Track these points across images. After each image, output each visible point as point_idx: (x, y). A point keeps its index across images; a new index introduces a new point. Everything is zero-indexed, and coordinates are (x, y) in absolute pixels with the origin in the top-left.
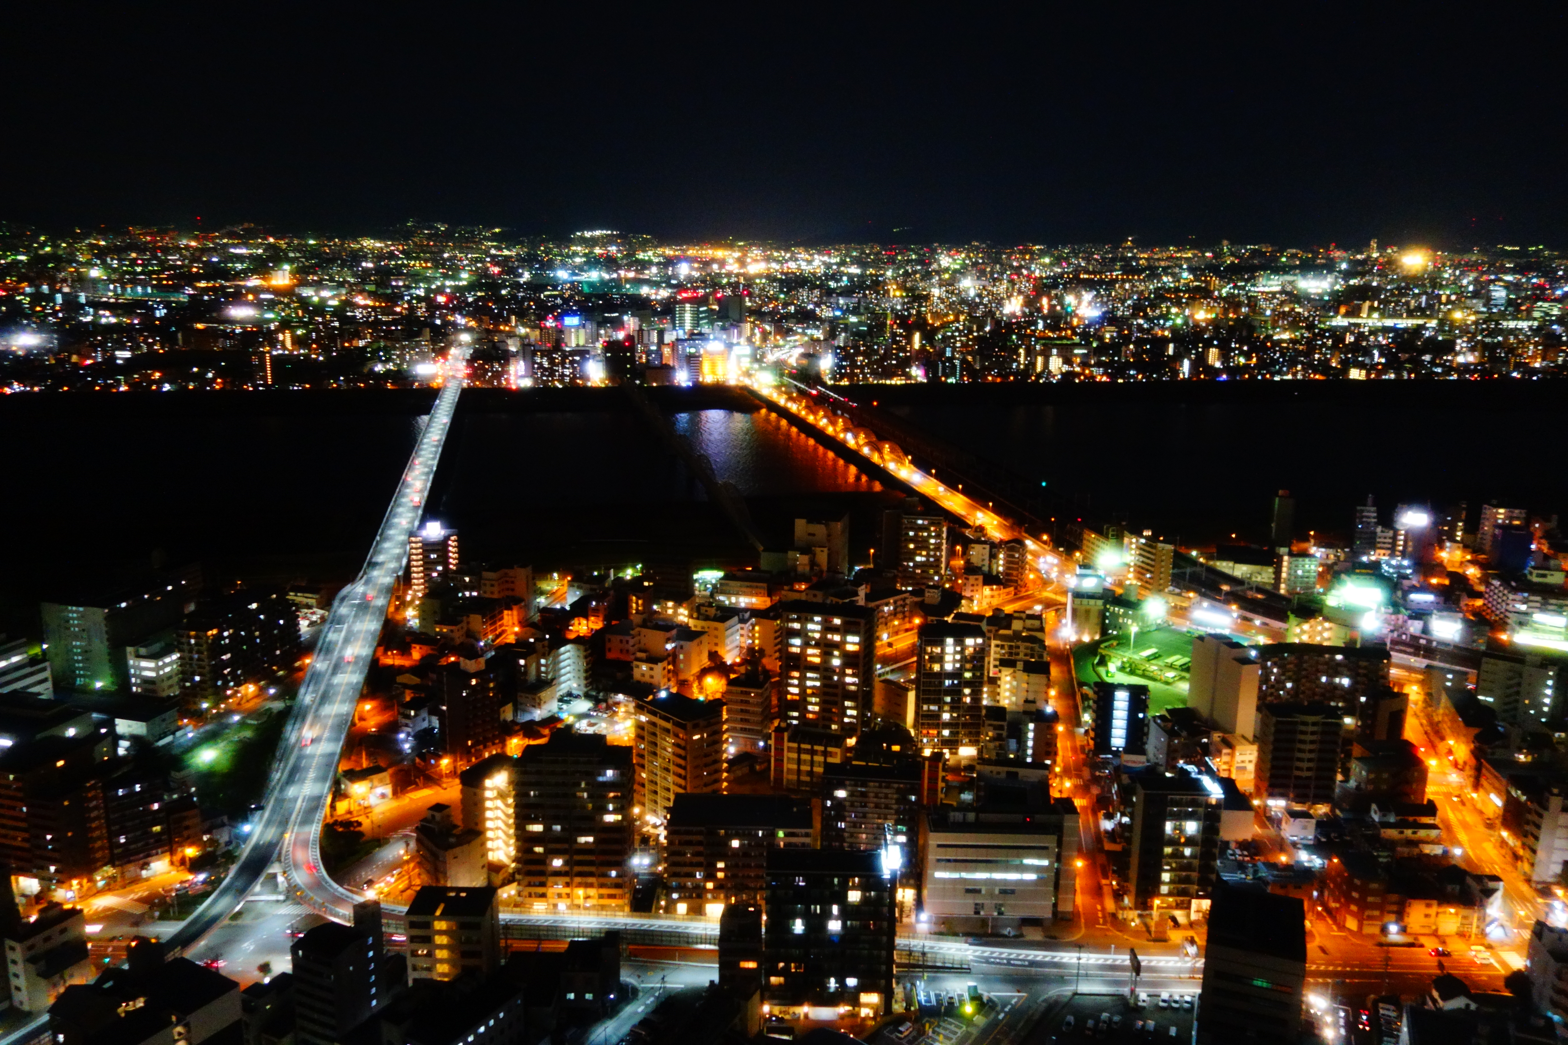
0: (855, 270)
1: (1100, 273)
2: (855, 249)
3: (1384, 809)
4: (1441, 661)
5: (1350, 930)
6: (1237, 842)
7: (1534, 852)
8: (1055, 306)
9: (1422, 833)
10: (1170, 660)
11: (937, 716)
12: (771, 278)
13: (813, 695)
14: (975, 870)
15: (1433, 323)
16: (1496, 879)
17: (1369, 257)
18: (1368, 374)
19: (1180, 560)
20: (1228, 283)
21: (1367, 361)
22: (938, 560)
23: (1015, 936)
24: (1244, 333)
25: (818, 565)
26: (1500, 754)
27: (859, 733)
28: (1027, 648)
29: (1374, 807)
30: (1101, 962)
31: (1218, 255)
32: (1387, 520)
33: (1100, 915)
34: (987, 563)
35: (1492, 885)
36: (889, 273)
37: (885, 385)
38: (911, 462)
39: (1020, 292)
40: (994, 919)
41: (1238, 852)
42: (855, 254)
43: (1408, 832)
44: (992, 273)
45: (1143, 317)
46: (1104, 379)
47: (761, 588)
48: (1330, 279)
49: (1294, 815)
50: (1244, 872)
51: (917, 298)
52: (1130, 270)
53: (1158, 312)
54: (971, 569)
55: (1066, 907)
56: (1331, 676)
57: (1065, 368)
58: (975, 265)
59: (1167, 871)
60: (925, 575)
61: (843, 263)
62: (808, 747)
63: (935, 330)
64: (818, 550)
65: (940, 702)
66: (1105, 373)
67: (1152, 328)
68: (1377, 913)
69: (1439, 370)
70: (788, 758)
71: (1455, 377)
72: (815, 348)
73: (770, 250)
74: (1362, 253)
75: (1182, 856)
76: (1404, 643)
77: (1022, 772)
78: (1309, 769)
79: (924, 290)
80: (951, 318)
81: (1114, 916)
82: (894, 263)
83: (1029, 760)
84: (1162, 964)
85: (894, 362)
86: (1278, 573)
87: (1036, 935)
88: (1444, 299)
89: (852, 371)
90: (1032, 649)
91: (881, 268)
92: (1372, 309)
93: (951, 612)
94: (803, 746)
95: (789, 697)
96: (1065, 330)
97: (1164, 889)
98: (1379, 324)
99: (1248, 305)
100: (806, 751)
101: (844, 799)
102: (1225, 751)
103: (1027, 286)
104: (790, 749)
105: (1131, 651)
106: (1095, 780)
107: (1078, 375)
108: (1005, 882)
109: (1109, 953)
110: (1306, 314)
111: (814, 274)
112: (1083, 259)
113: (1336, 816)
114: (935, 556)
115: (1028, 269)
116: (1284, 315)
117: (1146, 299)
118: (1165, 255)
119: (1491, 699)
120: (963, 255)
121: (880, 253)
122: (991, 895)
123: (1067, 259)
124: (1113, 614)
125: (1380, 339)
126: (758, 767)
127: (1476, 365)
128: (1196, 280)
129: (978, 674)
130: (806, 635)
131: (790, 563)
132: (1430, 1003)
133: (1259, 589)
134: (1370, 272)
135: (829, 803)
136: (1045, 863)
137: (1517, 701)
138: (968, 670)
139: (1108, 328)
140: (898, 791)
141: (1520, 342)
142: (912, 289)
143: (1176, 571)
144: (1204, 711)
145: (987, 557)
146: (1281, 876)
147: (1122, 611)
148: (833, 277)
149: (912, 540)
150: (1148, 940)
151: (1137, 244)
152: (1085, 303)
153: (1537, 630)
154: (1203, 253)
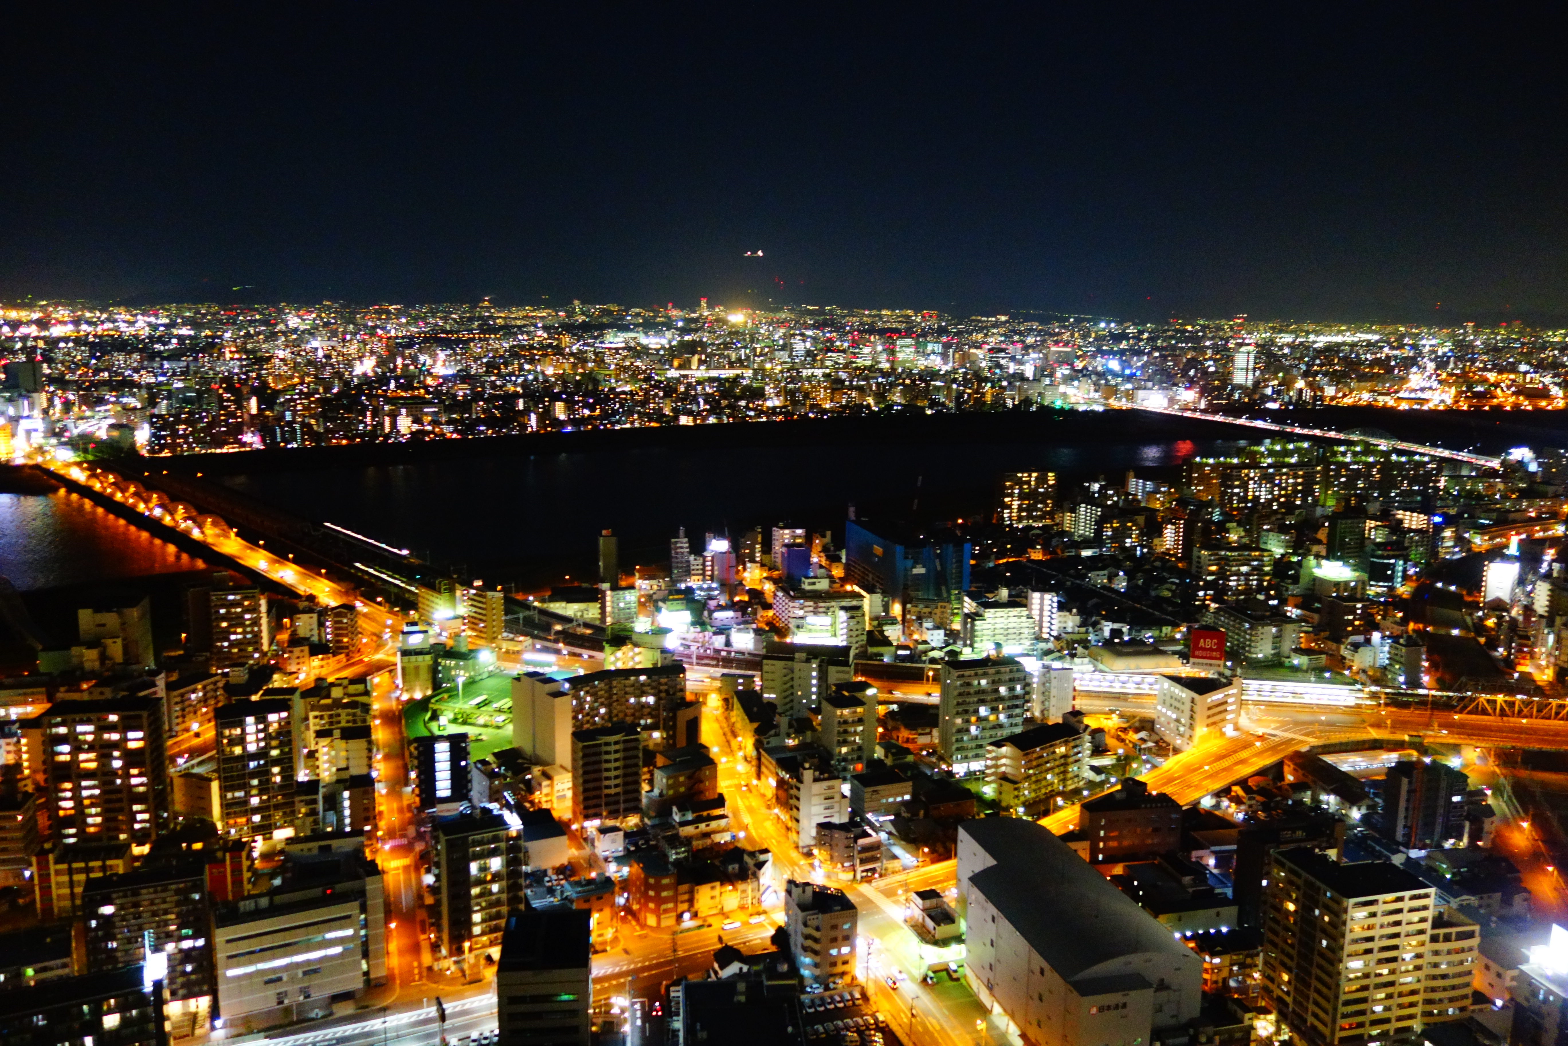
0: (185, 331)
1: (457, 332)
2: (189, 309)
3: (682, 809)
4: (737, 668)
5: (650, 927)
6: (554, 869)
7: (798, 821)
8: (408, 365)
9: (714, 824)
10: (497, 705)
11: (245, 802)
12: (79, 341)
13: (92, 805)
14: (274, 958)
15: (749, 373)
16: (766, 851)
17: (701, 315)
18: (695, 420)
19: (511, 606)
20: (579, 341)
21: (695, 408)
22: (257, 636)
23: (323, 1017)
24: (590, 388)
25: (111, 659)
26: (774, 742)
27: (154, 837)
28: (348, 715)
29: (675, 809)
30: (414, 1019)
31: (570, 314)
32: (698, 548)
33: (416, 971)
34: (316, 632)
35: (762, 857)
36: (228, 335)
37: (215, 454)
38: (237, 535)
39: (372, 353)
40: (300, 1005)
41: (554, 877)
42: (188, 314)
43: (702, 826)
44: (344, 333)
45: (498, 375)
46: (455, 436)
47: (39, 693)
48: (668, 334)
49: (603, 831)
50: (553, 896)
51: (260, 360)
52: (488, 329)
53: (510, 369)
54: (296, 641)
55: (378, 973)
56: (638, 696)
57: (415, 427)
58: (326, 325)
59: (477, 911)
60: (243, 654)
61: (173, 325)
62: (82, 865)
63: (277, 393)
64: (109, 641)
65: (246, 787)
66: (456, 431)
67: (505, 385)
68: (671, 905)
69: (752, 413)
70: (57, 884)
71: (764, 419)
72: (128, 418)
73: (82, 310)
74: (694, 312)
75: (490, 893)
76: (708, 658)
77: (335, 843)
78: (616, 786)
79: (267, 352)
80: (296, 380)
81: (430, 969)
82: (234, 323)
83: (348, 829)
84: (475, 1005)
85: (223, 429)
86: (603, 608)
87: (346, 1009)
88: (758, 350)
89: (174, 441)
90: (354, 715)
91: (219, 330)
92: (701, 362)
93: (261, 689)
94: (75, 865)
95: (61, 813)
96: (418, 389)
97: (477, 930)
98: (707, 375)
99: (595, 361)
100: (80, 871)
101: (112, 915)
102: (545, 783)
103: (379, 346)
104: (58, 873)
105: (461, 702)
106: (420, 836)
107: (428, 433)
108: (308, 962)
109: (422, 1007)
110: (644, 368)
111: (136, 336)
112: (441, 318)
113: (644, 824)
114: (252, 632)
115: (383, 329)
116: (625, 369)
117: (501, 357)
118: (521, 314)
119: (773, 696)
120: (314, 315)
121: (218, 313)
122: (293, 979)
123: (424, 318)
124: (444, 667)
125: (707, 389)
126: (21, 901)
127: (781, 408)
128: (549, 338)
129: (287, 750)
130: (76, 739)
131: (75, 660)
132: (713, 975)
133: (587, 625)
134: (701, 329)
135: (94, 923)
136: (350, 932)
137: (792, 694)
138: (275, 748)
139: (461, 386)
140: (178, 892)
141: (814, 387)
142: (253, 351)
143: (508, 617)
144: (528, 748)
145: (315, 626)
146: (584, 892)
147: (453, 663)
148: (160, 340)
149: (224, 618)
150: (463, 985)
151: (495, 303)
152: (440, 363)
153: (810, 630)
154: (557, 312)
